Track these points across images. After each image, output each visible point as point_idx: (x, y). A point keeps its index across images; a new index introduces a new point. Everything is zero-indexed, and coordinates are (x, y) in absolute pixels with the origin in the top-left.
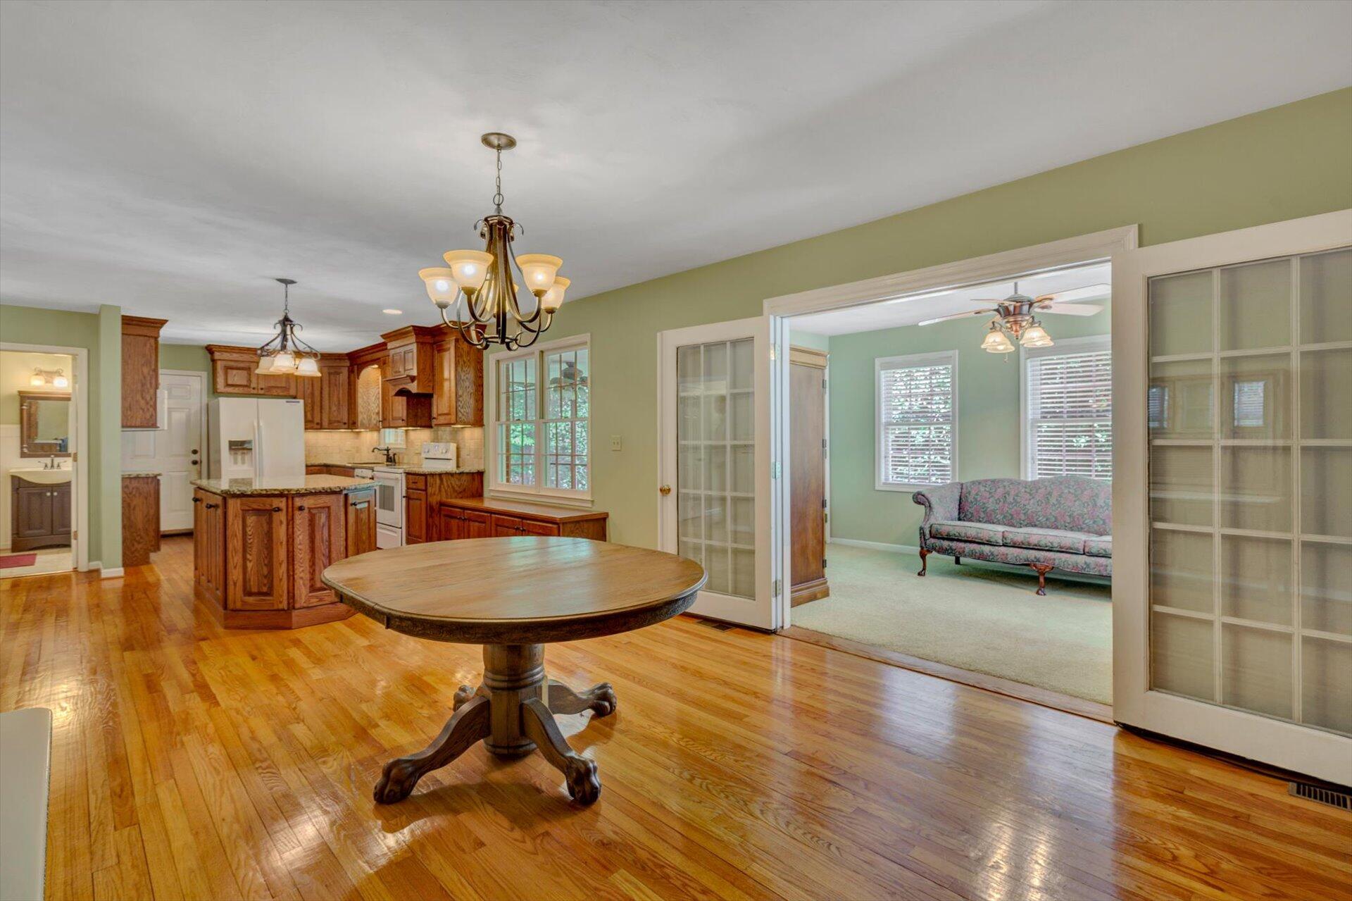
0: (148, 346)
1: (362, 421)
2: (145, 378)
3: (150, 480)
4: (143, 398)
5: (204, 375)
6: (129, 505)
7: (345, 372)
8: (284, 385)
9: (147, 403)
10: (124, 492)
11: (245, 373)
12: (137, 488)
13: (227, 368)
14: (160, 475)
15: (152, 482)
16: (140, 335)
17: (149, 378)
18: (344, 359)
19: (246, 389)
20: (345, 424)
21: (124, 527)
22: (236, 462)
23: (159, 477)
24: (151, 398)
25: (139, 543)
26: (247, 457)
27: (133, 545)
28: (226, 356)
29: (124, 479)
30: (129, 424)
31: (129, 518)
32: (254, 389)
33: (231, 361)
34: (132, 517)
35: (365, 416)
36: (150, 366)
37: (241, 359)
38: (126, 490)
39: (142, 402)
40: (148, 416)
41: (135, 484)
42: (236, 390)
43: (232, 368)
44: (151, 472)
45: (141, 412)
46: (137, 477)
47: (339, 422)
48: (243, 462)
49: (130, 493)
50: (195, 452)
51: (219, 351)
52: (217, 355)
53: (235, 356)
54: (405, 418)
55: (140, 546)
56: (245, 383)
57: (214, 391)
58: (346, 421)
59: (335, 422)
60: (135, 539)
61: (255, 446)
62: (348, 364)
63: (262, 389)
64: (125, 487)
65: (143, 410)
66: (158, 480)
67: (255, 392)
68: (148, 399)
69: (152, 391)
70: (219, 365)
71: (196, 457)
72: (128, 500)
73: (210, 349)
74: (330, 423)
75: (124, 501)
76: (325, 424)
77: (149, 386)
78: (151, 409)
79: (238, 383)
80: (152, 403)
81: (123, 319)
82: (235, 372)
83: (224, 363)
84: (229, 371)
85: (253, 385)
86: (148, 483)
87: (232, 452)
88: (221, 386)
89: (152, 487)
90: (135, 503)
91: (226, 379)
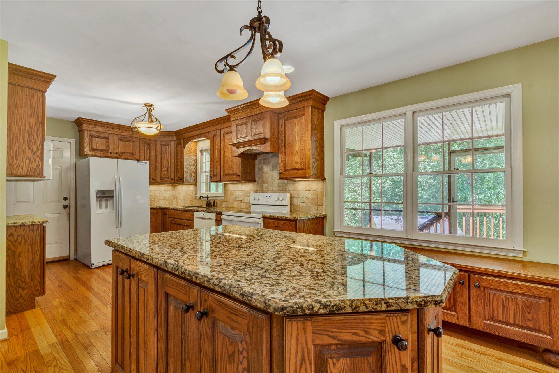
0: (36, 98)
1: (186, 178)
2: (31, 129)
3: (36, 227)
4: (29, 148)
5: (73, 141)
6: (14, 253)
7: (173, 144)
8: (131, 151)
9: (34, 153)
10: (8, 240)
11: (105, 141)
12: (23, 236)
13: (92, 137)
14: (45, 222)
15: (38, 229)
16: (27, 87)
17: (36, 129)
18: (172, 136)
19: (105, 153)
20: (172, 179)
21: (8, 275)
22: (101, 207)
23: (44, 224)
24: (38, 149)
25: (23, 289)
26: (110, 203)
27: (18, 292)
28: (91, 127)
29: (8, 227)
30: (15, 173)
31: (13, 266)
32: (111, 153)
33: (95, 131)
34: (17, 265)
35: (188, 174)
36: (38, 118)
37: (102, 131)
38: (11, 238)
39: (29, 153)
40: (34, 165)
41: (20, 232)
42: (98, 153)
43: (96, 137)
44: (37, 219)
45: (27, 161)
46: (23, 225)
47: (168, 178)
48: (106, 207)
49: (15, 241)
50: (65, 199)
51: (86, 124)
52: (84, 127)
53: (98, 128)
54: (240, 174)
55: (25, 292)
56: (104, 148)
57: (80, 154)
58: (173, 178)
59: (165, 178)
60: (20, 287)
61: (116, 195)
62: (175, 139)
63: (116, 153)
64: (9, 236)
65: (30, 160)
66: (44, 227)
67: (112, 155)
68: (35, 149)
69: (39, 142)
70: (86, 134)
71: (66, 203)
72: (13, 248)
73: (79, 123)
74: (162, 178)
75: (8, 249)
76: (158, 179)
77: (36, 136)
78: (38, 160)
79: (100, 148)
80: (38, 153)
81: (9, 68)
82: (98, 140)
83: (89, 132)
84: (93, 139)
85: (110, 151)
86: (33, 231)
87: (98, 200)
88: (87, 151)
89: (37, 234)
90: (20, 250)
91: (91, 145)
